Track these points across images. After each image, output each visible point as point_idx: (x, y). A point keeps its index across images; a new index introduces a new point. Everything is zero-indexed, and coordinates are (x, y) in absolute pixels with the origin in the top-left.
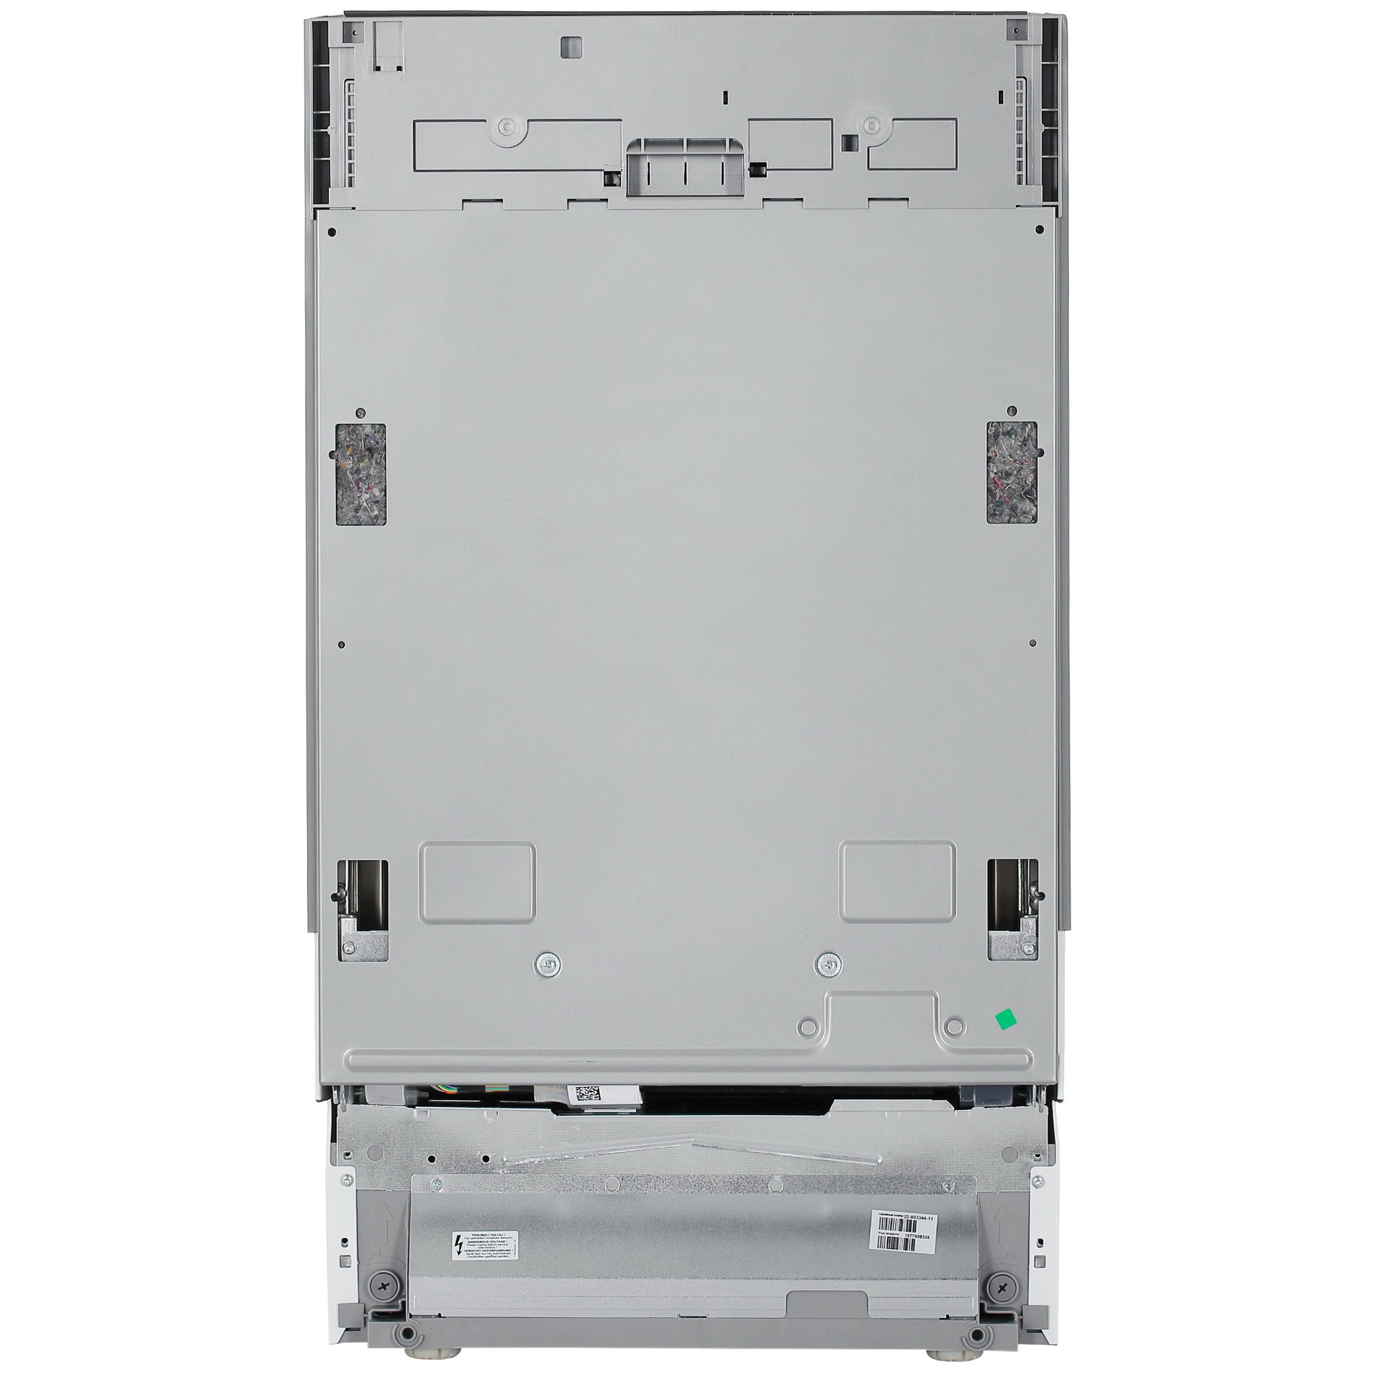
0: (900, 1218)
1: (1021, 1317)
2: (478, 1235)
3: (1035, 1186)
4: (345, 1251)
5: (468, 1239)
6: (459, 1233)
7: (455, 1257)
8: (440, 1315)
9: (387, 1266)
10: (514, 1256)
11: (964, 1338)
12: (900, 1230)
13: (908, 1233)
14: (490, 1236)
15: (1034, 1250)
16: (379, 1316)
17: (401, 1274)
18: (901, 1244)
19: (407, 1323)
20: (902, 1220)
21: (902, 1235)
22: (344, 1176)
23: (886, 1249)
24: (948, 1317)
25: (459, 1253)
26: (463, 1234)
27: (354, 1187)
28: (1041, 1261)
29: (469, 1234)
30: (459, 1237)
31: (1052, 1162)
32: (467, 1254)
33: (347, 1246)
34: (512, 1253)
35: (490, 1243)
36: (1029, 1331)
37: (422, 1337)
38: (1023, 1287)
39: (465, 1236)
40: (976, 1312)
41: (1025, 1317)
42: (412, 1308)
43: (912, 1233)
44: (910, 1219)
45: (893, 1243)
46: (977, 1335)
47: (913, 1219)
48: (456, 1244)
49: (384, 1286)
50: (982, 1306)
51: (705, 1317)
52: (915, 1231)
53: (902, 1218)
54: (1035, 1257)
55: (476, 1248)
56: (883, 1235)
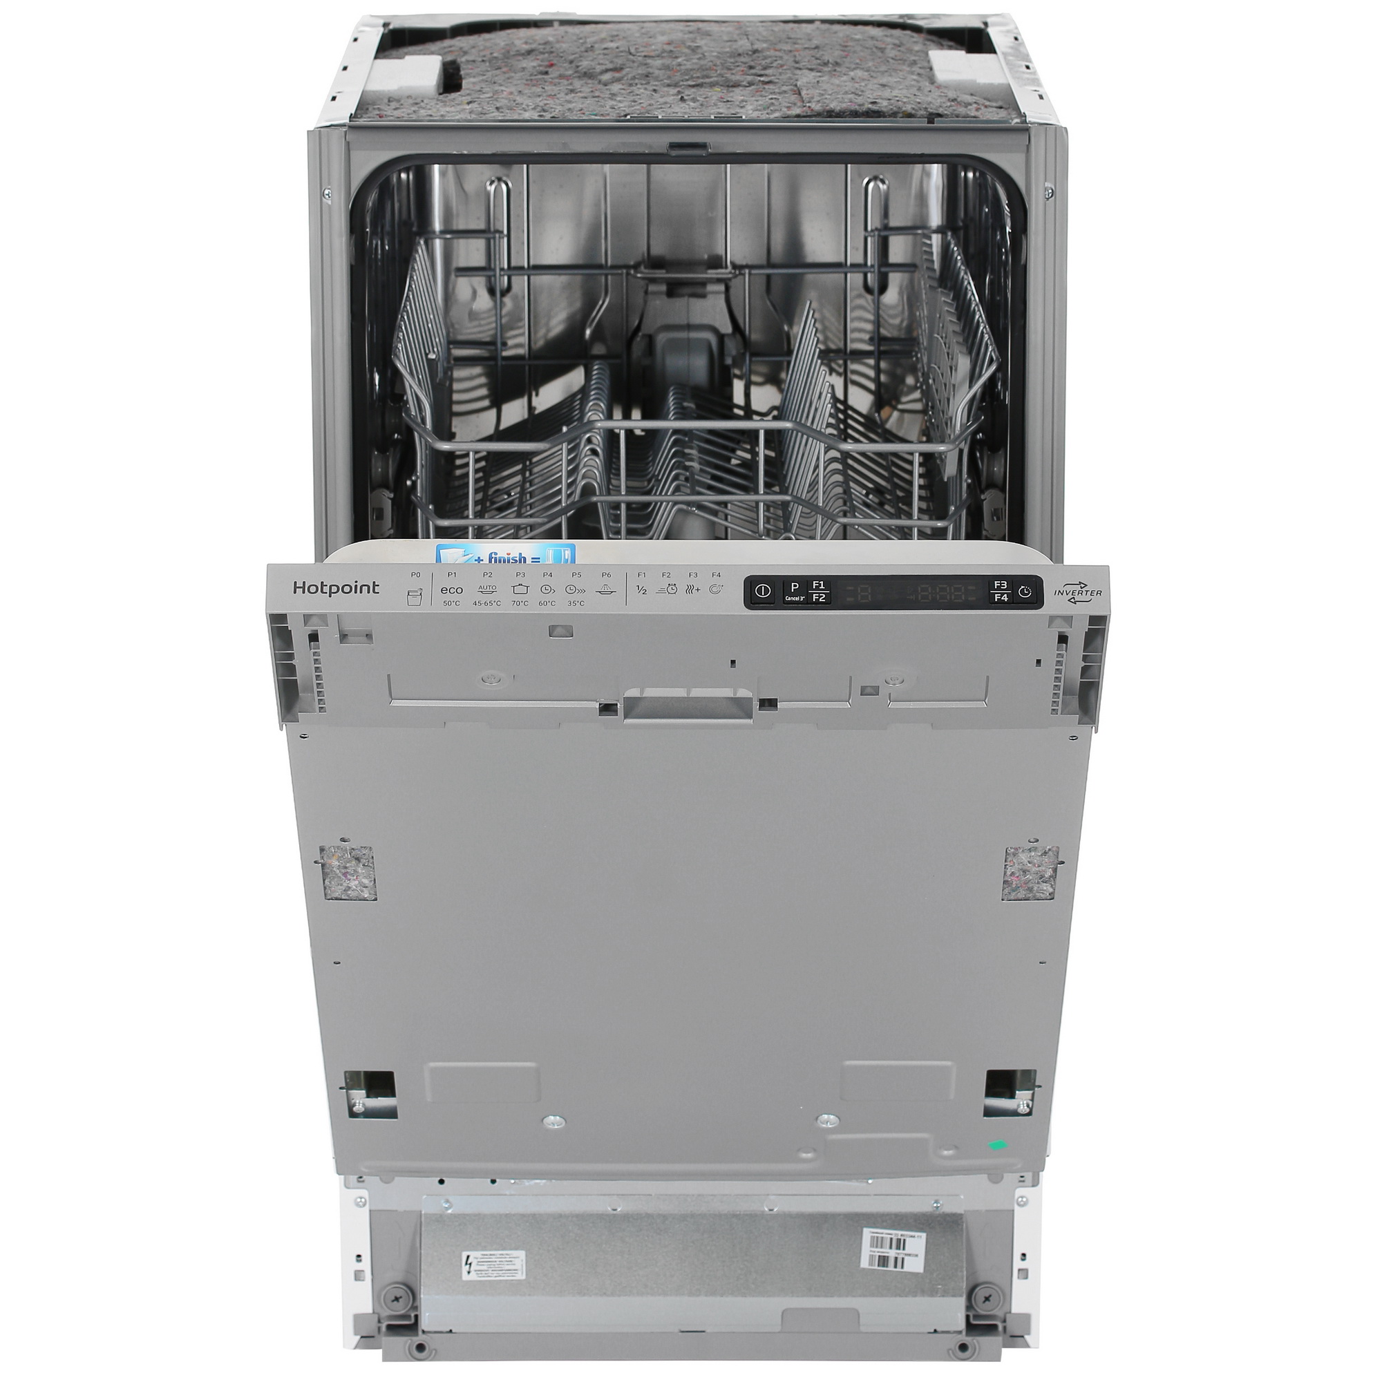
0: (890, 1236)
1: (1004, 1324)
2: (487, 1255)
3: (1019, 1205)
4: (359, 1266)
5: (477, 1258)
6: (468, 1253)
7: (465, 1277)
8: (451, 1331)
9: (400, 1279)
10: (521, 1276)
11: (950, 1351)
12: (891, 1248)
13: (898, 1251)
14: (498, 1256)
15: (1018, 1264)
16: (393, 1329)
17: (413, 1286)
18: (892, 1262)
19: (420, 1338)
20: (891, 1239)
21: (892, 1253)
22: (357, 1198)
23: (876, 1267)
24: (935, 1331)
25: (469, 1272)
26: (473, 1254)
27: (367, 1208)
28: (1024, 1273)
29: (478, 1254)
30: (468, 1257)
31: (1035, 1183)
32: (477, 1274)
33: (361, 1261)
34: (520, 1272)
35: (498, 1263)
36: (1012, 1336)
37: (434, 1352)
38: (1006, 1296)
39: (475, 1255)
40: (962, 1325)
41: (1008, 1324)
42: (425, 1324)
43: (901, 1251)
44: (899, 1237)
45: (883, 1261)
46: (963, 1347)
47: (902, 1238)
48: (466, 1264)
49: (397, 1299)
50: (968, 1317)
51: (704, 1332)
52: (904, 1249)
53: (892, 1236)
54: (1019, 1270)
55: (485, 1268)
56: (874, 1254)
